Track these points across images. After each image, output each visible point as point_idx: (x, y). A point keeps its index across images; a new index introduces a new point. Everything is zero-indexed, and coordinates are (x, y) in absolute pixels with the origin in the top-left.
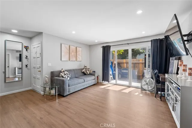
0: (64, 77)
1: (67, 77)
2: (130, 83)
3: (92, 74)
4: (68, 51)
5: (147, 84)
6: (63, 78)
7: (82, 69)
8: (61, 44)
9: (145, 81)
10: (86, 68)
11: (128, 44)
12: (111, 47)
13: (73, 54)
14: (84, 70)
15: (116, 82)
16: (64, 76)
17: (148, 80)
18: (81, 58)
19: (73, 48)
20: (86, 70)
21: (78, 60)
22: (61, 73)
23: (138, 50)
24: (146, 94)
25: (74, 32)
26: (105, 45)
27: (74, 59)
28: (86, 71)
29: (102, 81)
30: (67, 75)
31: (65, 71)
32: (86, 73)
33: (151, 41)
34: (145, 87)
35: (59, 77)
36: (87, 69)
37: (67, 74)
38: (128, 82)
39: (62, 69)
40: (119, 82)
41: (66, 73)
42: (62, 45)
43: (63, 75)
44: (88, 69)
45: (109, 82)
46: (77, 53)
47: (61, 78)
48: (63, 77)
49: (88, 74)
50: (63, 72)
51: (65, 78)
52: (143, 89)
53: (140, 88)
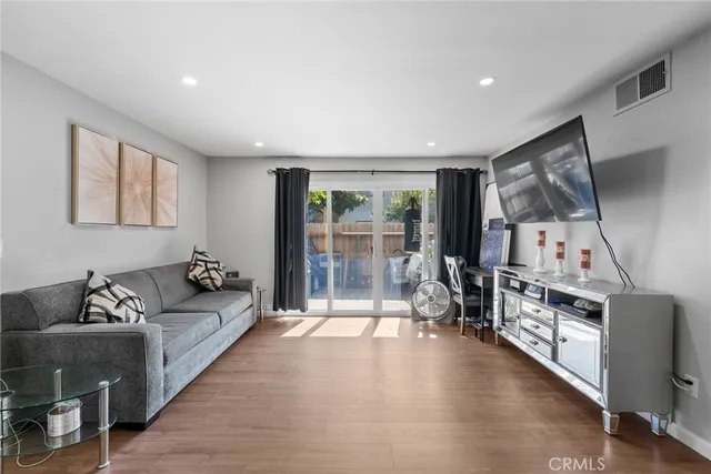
0: (119, 319)
1: (133, 315)
2: (378, 304)
3: (236, 285)
4: (114, 174)
5: (431, 298)
6: (116, 325)
7: (188, 267)
8: (73, 129)
9: (425, 293)
10: (206, 262)
11: (373, 172)
12: (312, 176)
13: (138, 189)
14: (198, 271)
15: (330, 304)
16: (115, 312)
17: (430, 289)
18: (173, 212)
19: (137, 159)
20: (207, 270)
21: (163, 220)
22: (95, 299)
23: (351, 195)
24: (427, 330)
25: (189, 81)
26: (287, 166)
27: (145, 219)
28: (206, 275)
29: (275, 309)
30: (130, 303)
31: (113, 284)
32: (208, 281)
33: (438, 172)
34: (425, 310)
35: (86, 322)
36: (209, 266)
37: (131, 298)
38: (372, 301)
39: (91, 274)
40: (341, 305)
41: (122, 296)
42: (82, 133)
43: (110, 306)
44: (216, 266)
45: (303, 310)
46: (159, 189)
47: (104, 327)
48: (110, 318)
49: (218, 289)
50: (105, 292)
51: (128, 320)
52: (417, 317)
53: (410, 314)
